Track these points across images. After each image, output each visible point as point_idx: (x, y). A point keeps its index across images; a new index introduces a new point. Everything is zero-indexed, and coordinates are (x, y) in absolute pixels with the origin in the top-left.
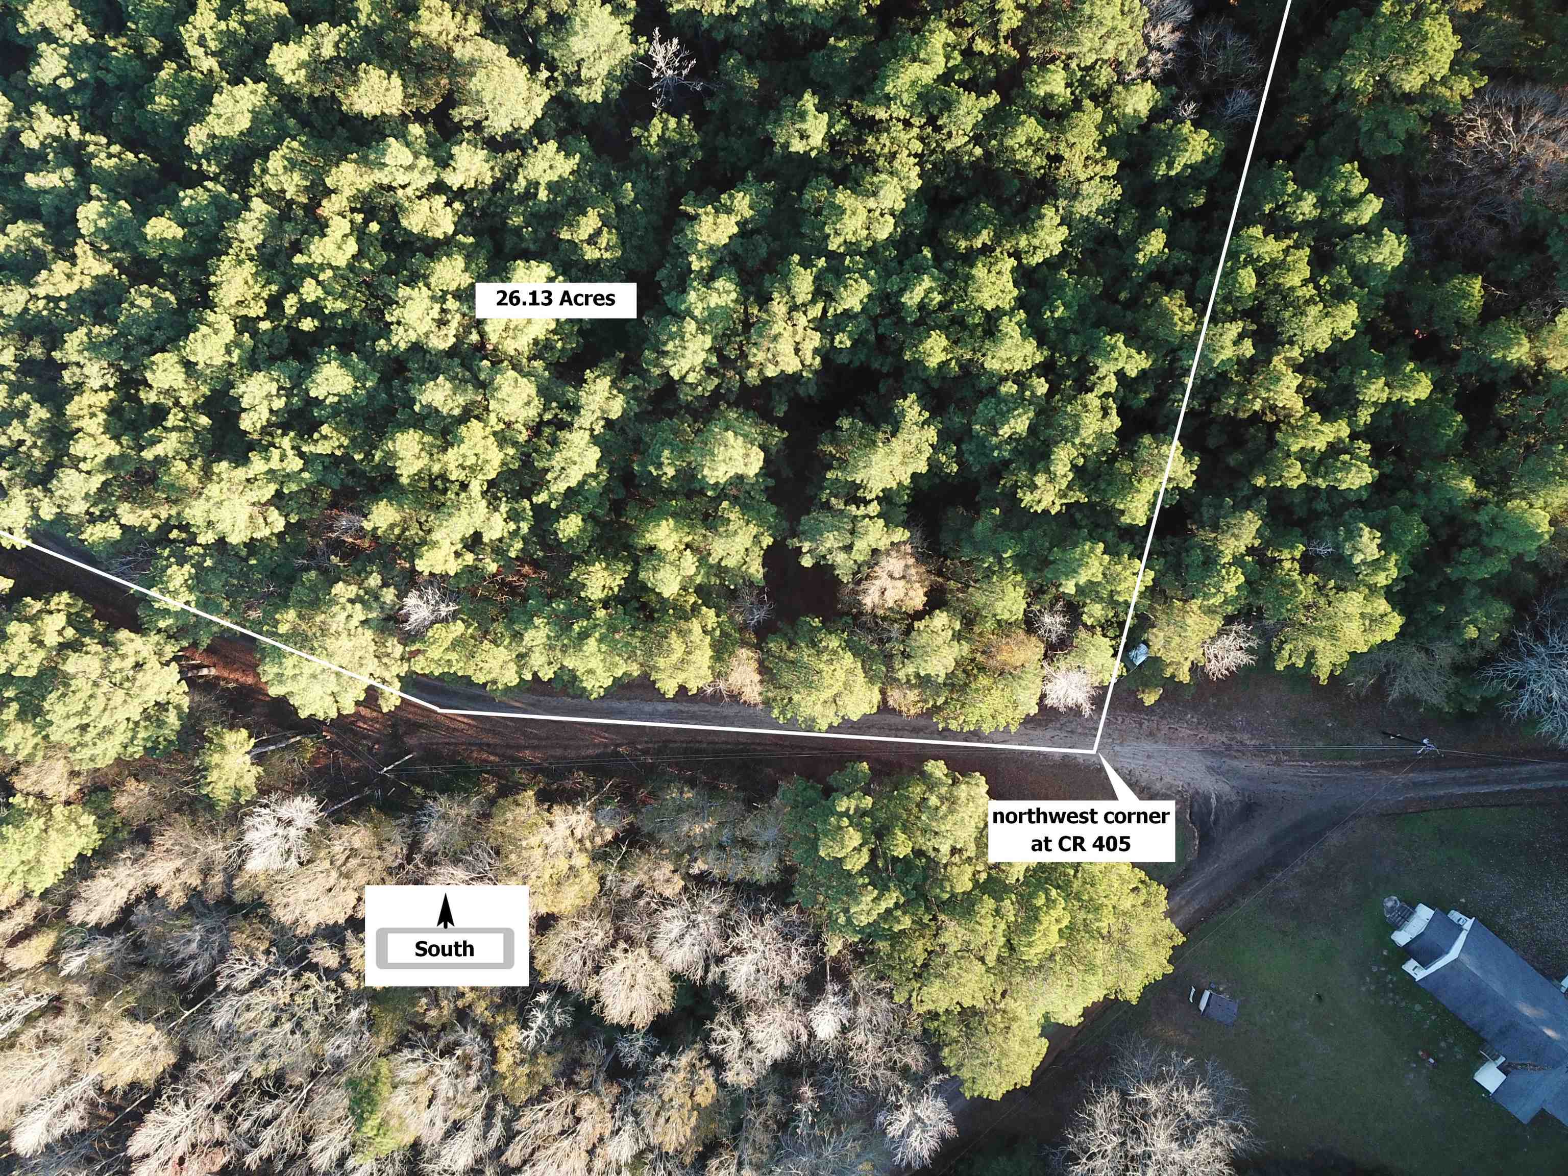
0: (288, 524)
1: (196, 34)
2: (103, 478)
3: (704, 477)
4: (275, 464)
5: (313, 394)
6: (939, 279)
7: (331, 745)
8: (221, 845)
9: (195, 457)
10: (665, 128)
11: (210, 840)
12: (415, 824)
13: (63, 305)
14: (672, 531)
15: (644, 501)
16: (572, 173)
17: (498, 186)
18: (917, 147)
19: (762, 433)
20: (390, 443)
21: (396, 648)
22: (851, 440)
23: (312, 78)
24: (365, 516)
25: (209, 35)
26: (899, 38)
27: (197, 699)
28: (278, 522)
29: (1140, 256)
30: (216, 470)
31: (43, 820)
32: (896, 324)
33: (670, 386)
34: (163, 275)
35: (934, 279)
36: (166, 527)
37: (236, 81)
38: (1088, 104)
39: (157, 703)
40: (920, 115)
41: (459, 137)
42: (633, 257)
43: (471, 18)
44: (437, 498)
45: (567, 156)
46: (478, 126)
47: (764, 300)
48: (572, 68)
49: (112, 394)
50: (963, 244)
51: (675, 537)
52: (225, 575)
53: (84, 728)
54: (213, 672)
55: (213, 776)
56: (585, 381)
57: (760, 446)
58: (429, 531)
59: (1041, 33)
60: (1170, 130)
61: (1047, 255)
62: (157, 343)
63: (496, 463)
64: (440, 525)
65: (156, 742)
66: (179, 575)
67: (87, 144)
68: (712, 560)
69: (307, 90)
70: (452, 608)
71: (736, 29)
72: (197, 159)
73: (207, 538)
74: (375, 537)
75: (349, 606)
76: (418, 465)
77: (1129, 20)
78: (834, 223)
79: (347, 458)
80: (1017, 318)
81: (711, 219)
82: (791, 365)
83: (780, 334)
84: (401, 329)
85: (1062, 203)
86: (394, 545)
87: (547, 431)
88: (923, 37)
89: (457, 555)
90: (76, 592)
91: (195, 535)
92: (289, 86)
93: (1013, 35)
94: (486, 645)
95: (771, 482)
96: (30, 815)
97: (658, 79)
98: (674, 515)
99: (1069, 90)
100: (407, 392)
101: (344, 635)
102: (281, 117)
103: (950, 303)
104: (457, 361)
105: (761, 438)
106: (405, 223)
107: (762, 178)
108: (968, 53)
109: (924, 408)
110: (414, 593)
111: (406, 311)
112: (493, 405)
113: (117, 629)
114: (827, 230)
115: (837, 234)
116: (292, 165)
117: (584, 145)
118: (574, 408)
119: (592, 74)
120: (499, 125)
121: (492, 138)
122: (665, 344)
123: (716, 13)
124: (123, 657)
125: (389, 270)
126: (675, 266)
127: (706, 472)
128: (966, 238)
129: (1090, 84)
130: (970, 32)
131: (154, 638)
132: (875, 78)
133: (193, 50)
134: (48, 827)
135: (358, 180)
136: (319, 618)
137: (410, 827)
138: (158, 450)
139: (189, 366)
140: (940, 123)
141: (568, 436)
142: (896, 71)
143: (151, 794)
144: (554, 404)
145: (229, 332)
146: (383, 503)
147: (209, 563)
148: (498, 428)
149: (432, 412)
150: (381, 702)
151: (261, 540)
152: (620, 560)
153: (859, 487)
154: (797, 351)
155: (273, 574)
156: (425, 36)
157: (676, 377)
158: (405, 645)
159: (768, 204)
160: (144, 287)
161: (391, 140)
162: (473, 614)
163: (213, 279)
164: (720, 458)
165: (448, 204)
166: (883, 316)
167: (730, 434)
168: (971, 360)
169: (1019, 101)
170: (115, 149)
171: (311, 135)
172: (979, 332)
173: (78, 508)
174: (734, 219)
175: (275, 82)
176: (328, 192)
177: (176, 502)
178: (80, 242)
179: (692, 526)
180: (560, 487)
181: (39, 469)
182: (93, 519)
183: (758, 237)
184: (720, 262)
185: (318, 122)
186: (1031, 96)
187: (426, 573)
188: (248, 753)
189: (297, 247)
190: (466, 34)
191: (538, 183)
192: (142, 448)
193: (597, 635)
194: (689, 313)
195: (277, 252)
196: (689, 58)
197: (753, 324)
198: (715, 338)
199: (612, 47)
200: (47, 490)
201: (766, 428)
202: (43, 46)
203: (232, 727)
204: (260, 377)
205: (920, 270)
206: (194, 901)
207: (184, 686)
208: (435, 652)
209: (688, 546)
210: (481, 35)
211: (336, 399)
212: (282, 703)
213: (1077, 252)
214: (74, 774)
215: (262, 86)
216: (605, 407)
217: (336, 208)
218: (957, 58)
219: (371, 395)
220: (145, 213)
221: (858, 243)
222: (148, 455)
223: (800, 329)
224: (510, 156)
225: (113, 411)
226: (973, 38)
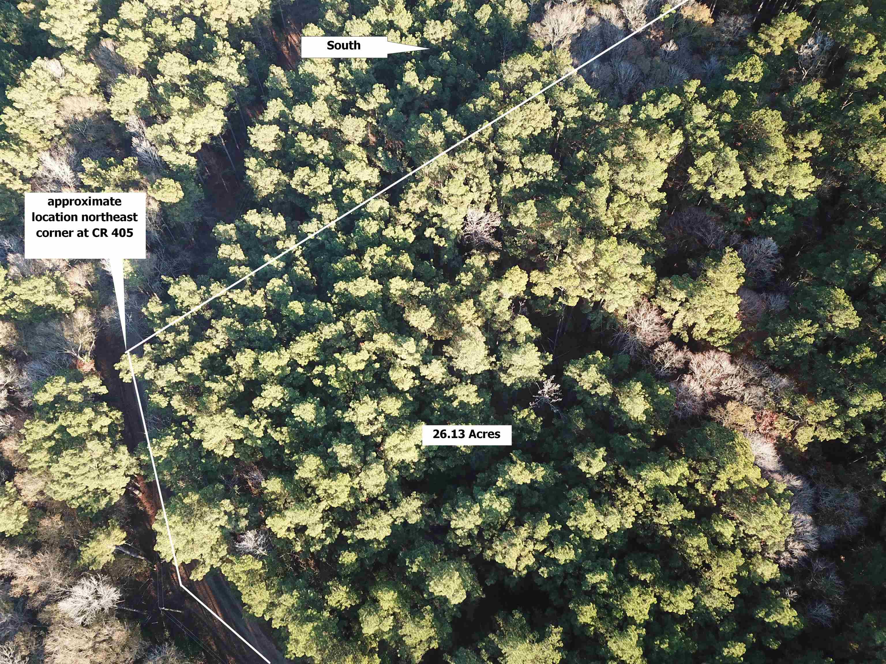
0: (232, 456)
1: (372, 254)
2: (182, 379)
3: (429, 585)
4: (251, 427)
5: (293, 411)
6: (611, 580)
7: (153, 573)
8: (60, 582)
9: (223, 399)
10: (529, 416)
11: (58, 575)
12: (149, 651)
13: (234, 306)
14: (393, 599)
15: (391, 573)
16: (474, 404)
17: (440, 386)
18: (640, 509)
19: (472, 586)
20: (305, 457)
21: (223, 551)
22: (514, 626)
23: (401, 297)
24: (266, 479)
25: (377, 257)
26: (662, 456)
27: (122, 502)
28: (229, 452)
29: (726, 650)
30: (226, 411)
31: (8, 502)
32: (576, 584)
33: (446, 528)
34: (280, 322)
35: (609, 577)
36: (184, 418)
37: (372, 278)
38: (739, 552)
39: (105, 490)
40: (650, 496)
41: (440, 357)
42: (474, 459)
43: (480, 319)
44: (303, 496)
45: (478, 396)
46: (450, 359)
47: (519, 524)
48: (506, 365)
49: (218, 351)
50: (634, 572)
51: (392, 604)
52: (187, 457)
53: (67, 475)
54: (140, 495)
55: (92, 544)
56: (410, 496)
57: (467, 592)
58: (286, 509)
59: (733, 502)
60: (777, 597)
61: (675, 611)
62: (253, 345)
63: (341, 501)
64: (293, 510)
65: (86, 507)
66: (170, 442)
67: (298, 260)
68: (400, 632)
69: (396, 299)
70: (264, 553)
71: (589, 400)
72: (333, 293)
73: (195, 435)
74: (261, 493)
75: (223, 513)
76: (309, 475)
77: (782, 528)
78: (577, 514)
79: (282, 448)
80: (640, 632)
81: (521, 469)
82: (511, 564)
83: (515, 545)
84: (352, 413)
85: (698, 590)
86: (266, 502)
87: (375, 505)
88: (673, 463)
89: (289, 530)
90: (125, 416)
91: (192, 430)
92: (391, 294)
93: (718, 494)
94: (263, 585)
95: (459, 615)
96: (6, 495)
97: (540, 395)
98: (400, 593)
99: (732, 539)
100: (331, 440)
101: (208, 525)
102: (377, 302)
103: (610, 596)
104: (363, 444)
105: (470, 588)
106: (390, 373)
107: (556, 468)
108: (691, 486)
109: (562, 640)
110: (254, 532)
111: (360, 407)
112: (362, 474)
113: (123, 444)
114: (571, 514)
115: (575, 519)
116: (366, 320)
117: (488, 398)
118: (396, 504)
119: (513, 373)
120: (459, 364)
121: (453, 367)
122: (459, 507)
123: (584, 388)
124: (114, 458)
125: (368, 386)
126: (489, 476)
127: (432, 583)
128: (638, 570)
129: (745, 544)
130: (698, 477)
131: (133, 460)
132: (639, 465)
133: (367, 257)
134: (6, 508)
135: (386, 344)
136: (206, 509)
137: (145, 650)
138: (213, 385)
139: (256, 362)
140: (658, 506)
141: (382, 514)
142: (651, 468)
143: (60, 530)
144: (388, 495)
145: (284, 362)
146: (279, 480)
147: (186, 446)
148: (355, 486)
149: (334, 456)
150: (193, 572)
151: (215, 454)
152: (357, 594)
153: (502, 655)
154: (518, 559)
155: (205, 473)
156: (457, 313)
157: (452, 527)
158: (229, 553)
159: (552, 481)
160: (269, 322)
161: (412, 339)
162: (270, 563)
163: (297, 338)
164: (444, 582)
165: (414, 378)
166: (572, 576)
167: (457, 574)
168: (602, 634)
169: (704, 525)
170: (307, 269)
171: (383, 315)
172: (616, 623)
173: (161, 383)
174: (531, 476)
175: (387, 288)
176: (371, 340)
177: (199, 411)
178: (262, 289)
179: (404, 606)
180: (359, 535)
181: (163, 357)
182: (162, 392)
183: (537, 494)
184: (511, 490)
185: (390, 312)
186: (712, 527)
187: (268, 527)
188: (117, 546)
189: (340, 351)
190: (473, 323)
191: (457, 398)
192: (208, 379)
193: (316, 624)
194: (480, 502)
195: (331, 346)
196: (560, 397)
197: (506, 530)
198: (483, 523)
199: (529, 369)
200: (157, 368)
201: (477, 585)
202: (315, 220)
203: (122, 528)
204: (279, 388)
205: (605, 568)
206: (22, 600)
207: (122, 492)
208: (238, 568)
209: (394, 614)
210: (479, 328)
211: (300, 420)
212: (154, 534)
213: (692, 622)
214: (41, 493)
215: (381, 287)
216: (409, 514)
217: (369, 348)
218: (684, 484)
219: (315, 430)
220: (295, 297)
221: (582, 532)
222: (207, 384)
223: (527, 550)
224: (454, 379)
225: (212, 357)
226: (697, 481)
